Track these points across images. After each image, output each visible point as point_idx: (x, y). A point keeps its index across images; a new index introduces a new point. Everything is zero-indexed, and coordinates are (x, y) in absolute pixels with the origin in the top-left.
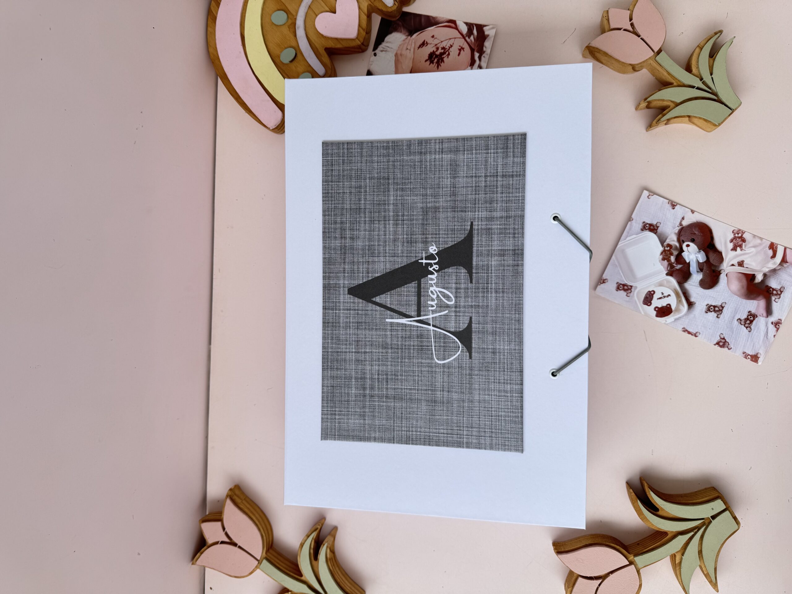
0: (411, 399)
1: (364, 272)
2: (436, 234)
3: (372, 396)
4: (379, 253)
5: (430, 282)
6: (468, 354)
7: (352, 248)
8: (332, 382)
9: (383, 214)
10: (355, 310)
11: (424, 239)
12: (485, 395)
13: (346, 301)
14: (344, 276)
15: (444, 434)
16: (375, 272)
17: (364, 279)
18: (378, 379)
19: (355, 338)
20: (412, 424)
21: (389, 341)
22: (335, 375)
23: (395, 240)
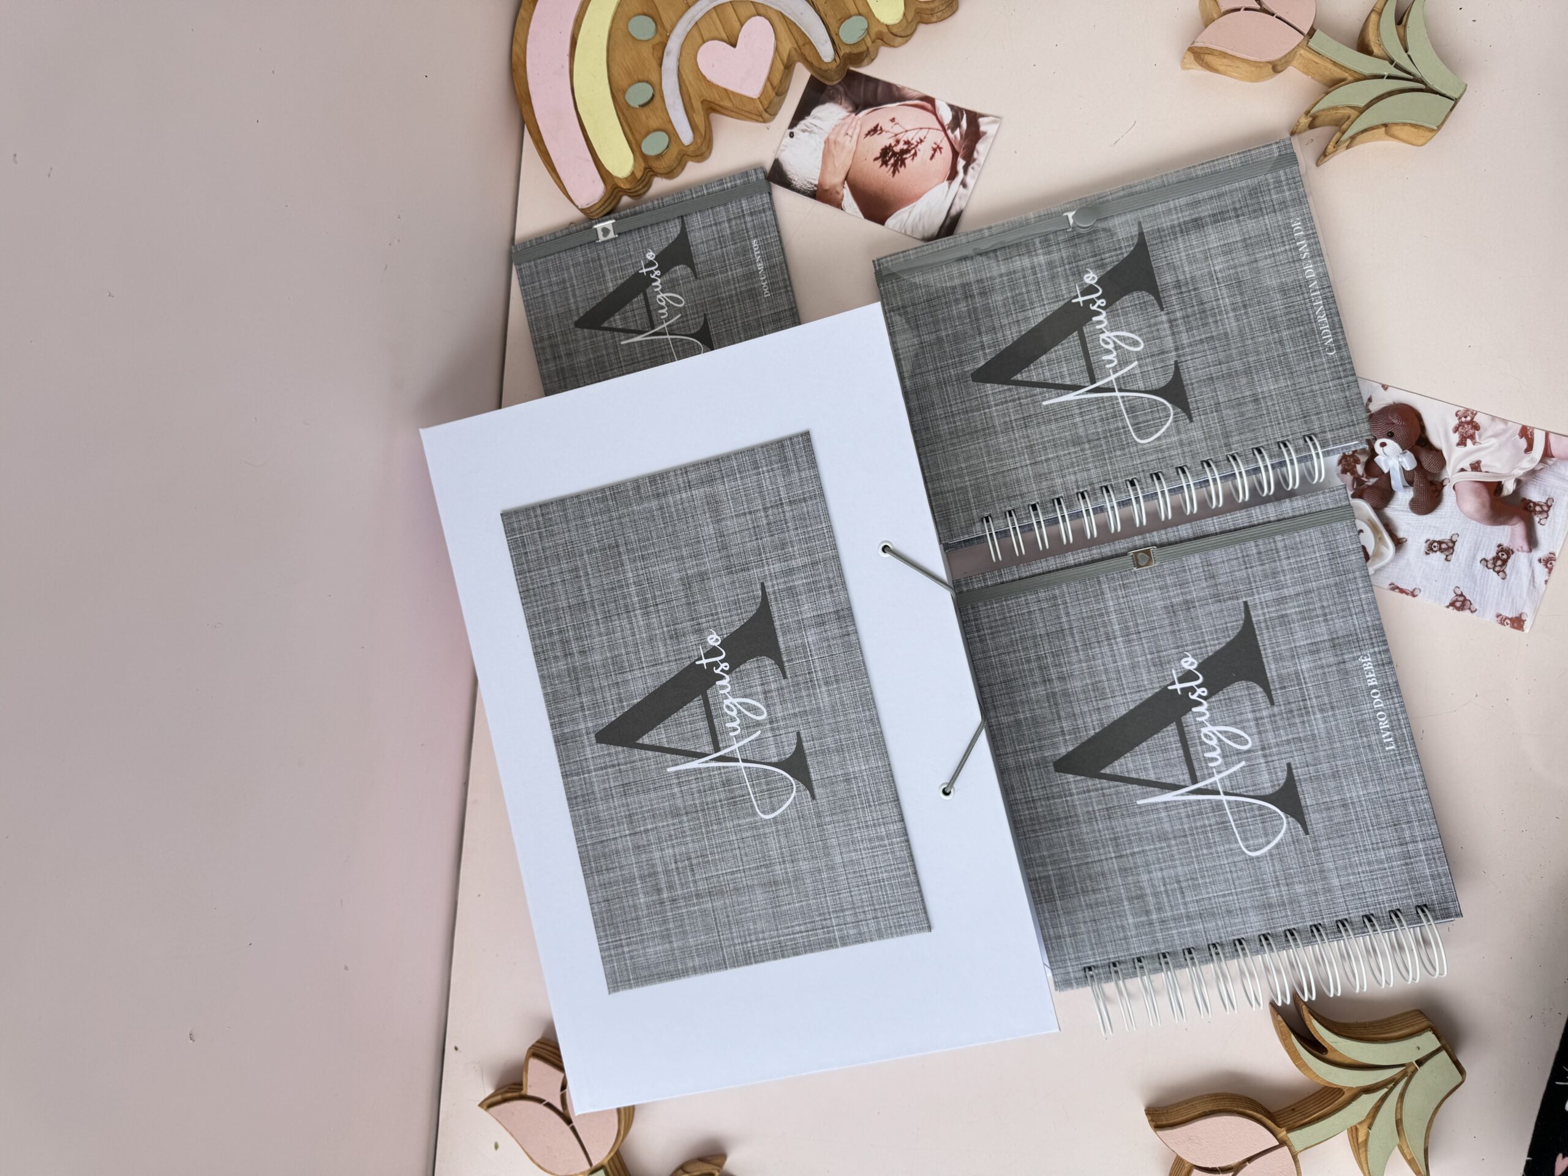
0: (737, 889)
1: (615, 701)
2: (712, 615)
3: (673, 900)
4: (631, 666)
5: (721, 692)
6: (808, 792)
7: (586, 668)
8: (605, 894)
9: (622, 602)
10: (614, 766)
11: (696, 627)
12: (850, 852)
13: (597, 754)
14: (584, 715)
15: (801, 932)
16: (632, 697)
17: (617, 712)
18: (677, 868)
19: (624, 811)
20: (749, 929)
21: (679, 802)
22: (607, 881)
23: (651, 639)
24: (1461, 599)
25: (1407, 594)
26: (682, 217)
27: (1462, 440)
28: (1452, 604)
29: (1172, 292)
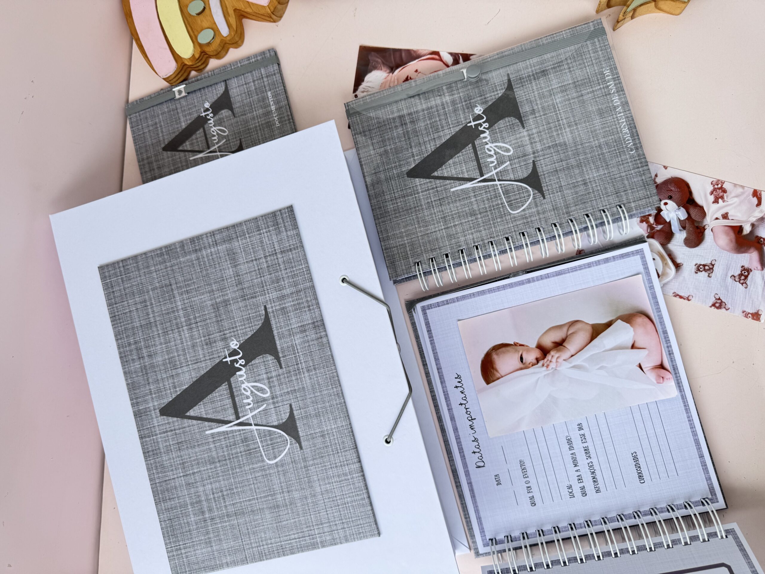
0: (253, 511)
1: (172, 388)
2: (233, 328)
3: (212, 519)
4: (181, 364)
5: (240, 379)
6: (297, 444)
7: (153, 366)
8: (168, 515)
9: (174, 322)
10: (171, 431)
11: (223, 336)
12: (326, 484)
13: (161, 423)
14: (152, 398)
15: (295, 539)
16: (181, 385)
17: (173, 395)
18: (214, 498)
19: (179, 461)
20: (261, 538)
21: (214, 454)
22: (169, 507)
23: (193, 346)
24: (719, 301)
25: (684, 299)
26: (225, 81)
27: (715, 200)
28: (714, 305)
29: (530, 117)
